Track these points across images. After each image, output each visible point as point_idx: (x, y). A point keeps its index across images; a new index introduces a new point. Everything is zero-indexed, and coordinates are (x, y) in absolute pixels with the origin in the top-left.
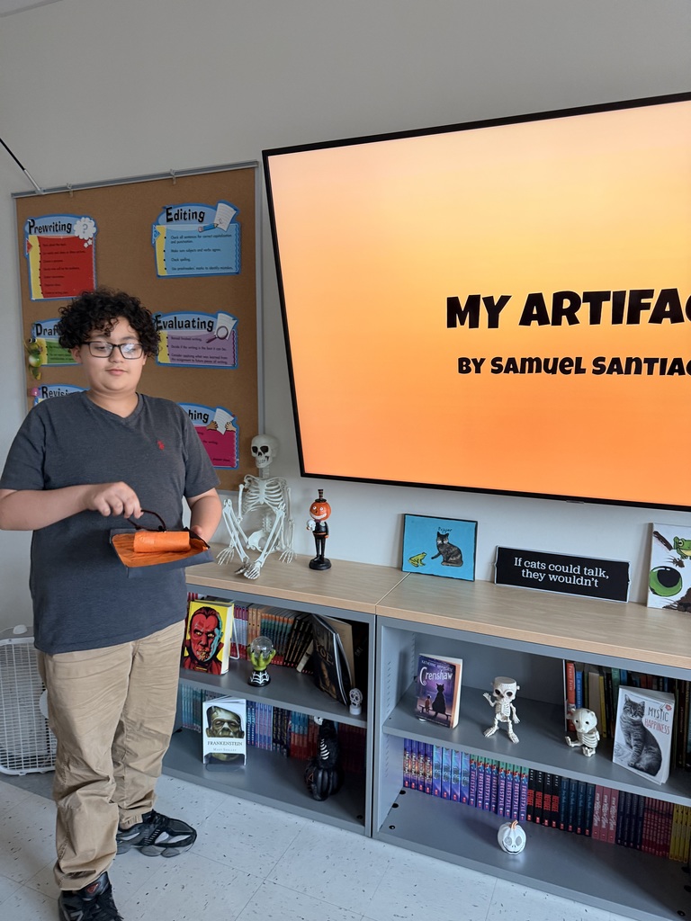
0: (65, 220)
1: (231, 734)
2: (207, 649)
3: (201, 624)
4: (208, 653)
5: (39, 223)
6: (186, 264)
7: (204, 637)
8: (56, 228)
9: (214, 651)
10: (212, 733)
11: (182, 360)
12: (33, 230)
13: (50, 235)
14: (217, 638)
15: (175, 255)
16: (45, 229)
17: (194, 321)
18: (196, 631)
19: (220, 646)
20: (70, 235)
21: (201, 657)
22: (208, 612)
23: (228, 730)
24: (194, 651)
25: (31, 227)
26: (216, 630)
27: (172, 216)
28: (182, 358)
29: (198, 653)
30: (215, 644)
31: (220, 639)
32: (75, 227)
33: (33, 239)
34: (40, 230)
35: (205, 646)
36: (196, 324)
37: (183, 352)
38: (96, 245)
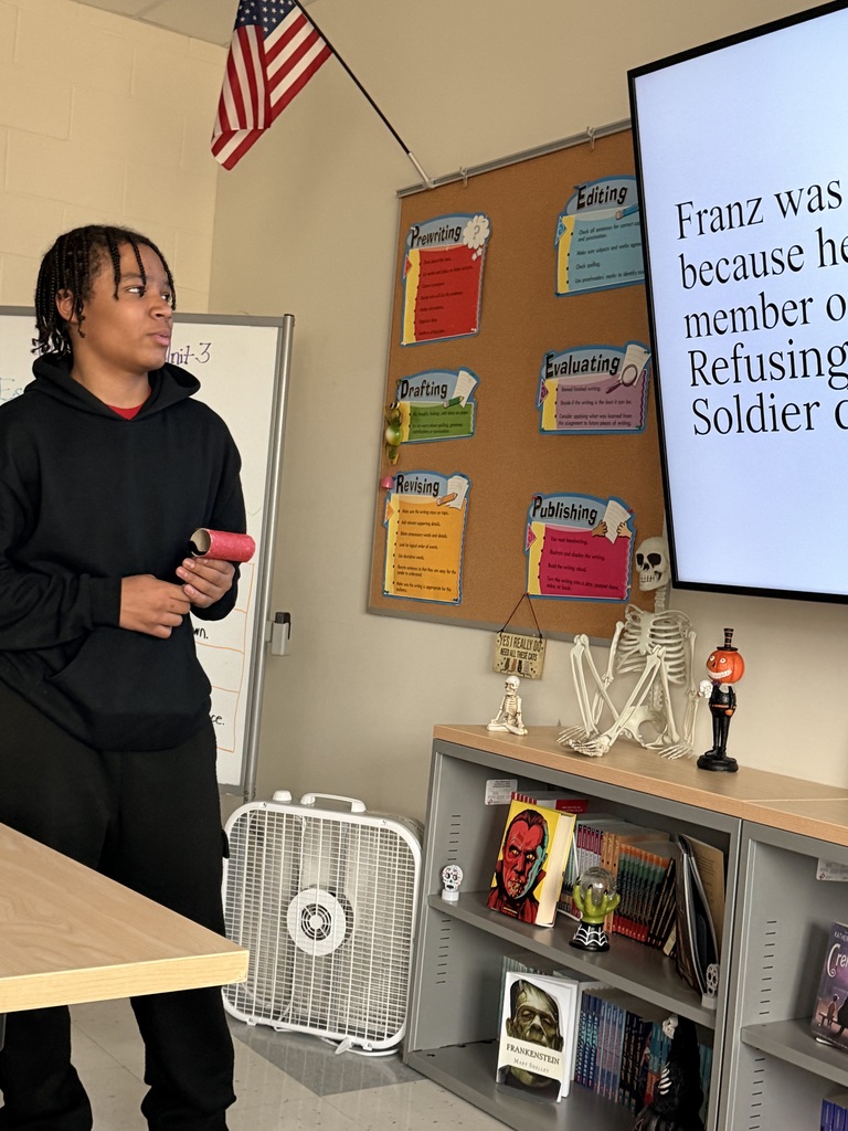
0: (453, 223)
1: (544, 1039)
2: (523, 879)
3: (519, 836)
4: (523, 885)
5: (424, 231)
6: (594, 272)
7: (521, 859)
8: (443, 235)
9: (531, 882)
10: (516, 1031)
11: (572, 424)
12: (416, 241)
13: (435, 246)
14: (537, 862)
15: (583, 260)
16: (430, 238)
17: (594, 360)
18: (513, 847)
19: (541, 874)
20: (459, 244)
21: (512, 892)
22: (532, 819)
23: (539, 1030)
24: (505, 880)
25: (414, 237)
26: (539, 849)
27: (585, 200)
28: (572, 420)
29: (509, 884)
30: (534, 871)
31: (541, 864)
32: (465, 232)
33: (414, 256)
34: (424, 240)
35: (520, 873)
36: (596, 365)
37: (574, 410)
38: (486, 255)
